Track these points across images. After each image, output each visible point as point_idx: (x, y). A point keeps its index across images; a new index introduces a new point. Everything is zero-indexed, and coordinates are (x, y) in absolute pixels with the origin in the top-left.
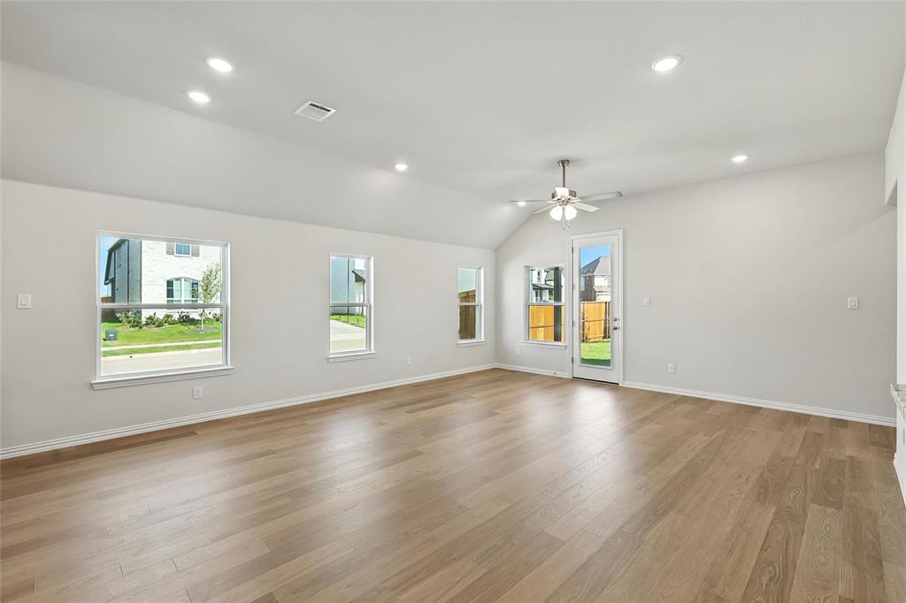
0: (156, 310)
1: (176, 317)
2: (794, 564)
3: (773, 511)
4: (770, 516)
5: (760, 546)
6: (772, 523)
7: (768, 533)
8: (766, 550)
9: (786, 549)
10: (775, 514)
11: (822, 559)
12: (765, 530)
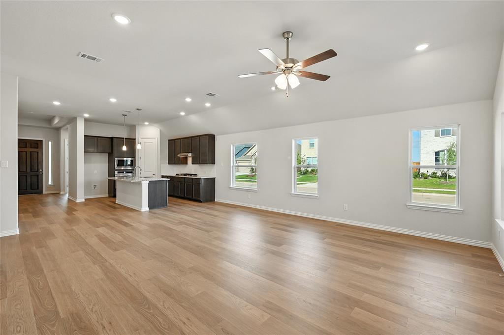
0: (428, 169)
1: (439, 174)
2: (32, 296)
3: (61, 314)
4: (60, 309)
5: (53, 292)
6: (56, 305)
7: (54, 299)
8: (48, 292)
9: (39, 298)
10: (58, 313)
11: (19, 307)
12: (56, 299)
